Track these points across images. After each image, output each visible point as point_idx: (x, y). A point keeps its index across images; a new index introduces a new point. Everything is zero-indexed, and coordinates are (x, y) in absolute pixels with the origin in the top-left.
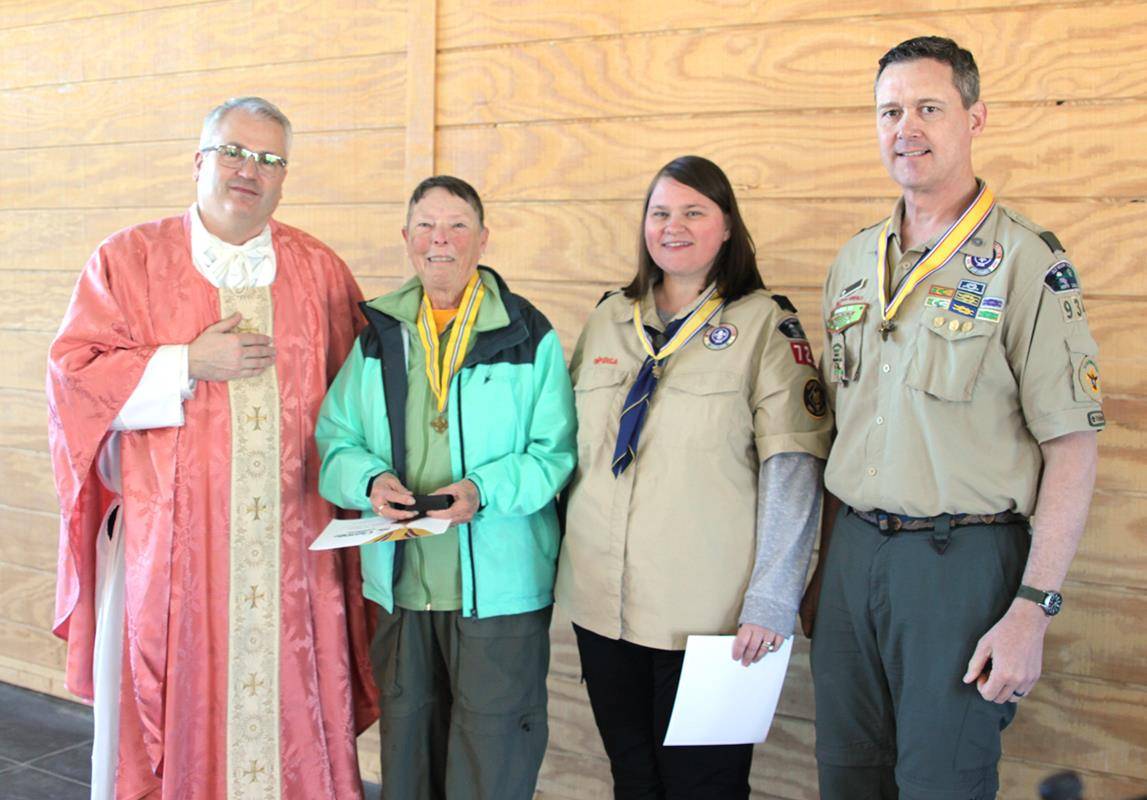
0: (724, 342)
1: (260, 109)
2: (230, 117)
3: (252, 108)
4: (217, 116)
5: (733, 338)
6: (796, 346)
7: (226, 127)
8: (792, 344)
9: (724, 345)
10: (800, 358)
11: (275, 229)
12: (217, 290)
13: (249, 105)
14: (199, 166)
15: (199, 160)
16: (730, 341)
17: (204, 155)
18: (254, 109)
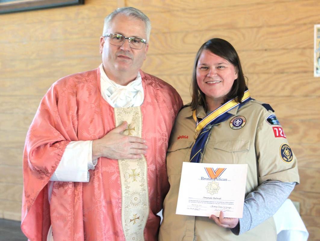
0: (240, 125)
1: (131, 14)
2: (116, 19)
3: (127, 13)
4: (110, 18)
5: (244, 123)
6: (275, 129)
7: (114, 24)
8: (273, 128)
9: (240, 127)
10: (277, 135)
11: (143, 76)
12: (113, 109)
13: (126, 12)
14: (102, 45)
15: (103, 41)
16: (243, 125)
17: (104, 39)
18: (128, 14)
